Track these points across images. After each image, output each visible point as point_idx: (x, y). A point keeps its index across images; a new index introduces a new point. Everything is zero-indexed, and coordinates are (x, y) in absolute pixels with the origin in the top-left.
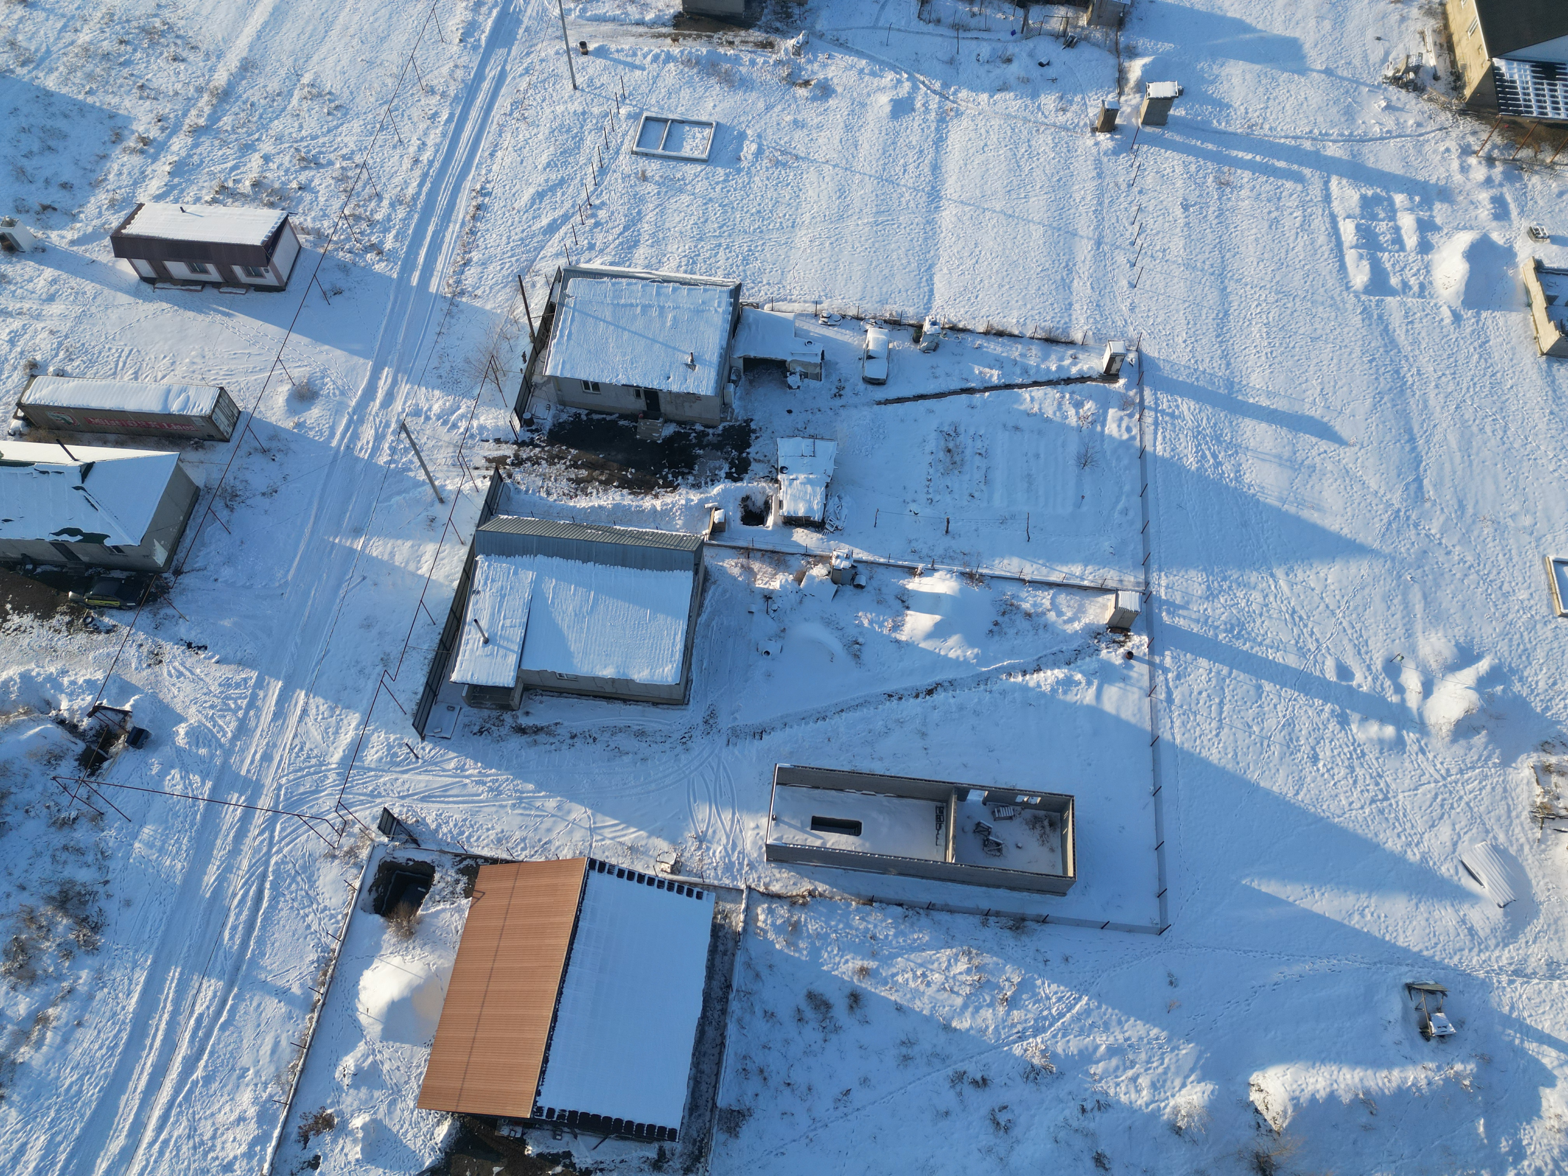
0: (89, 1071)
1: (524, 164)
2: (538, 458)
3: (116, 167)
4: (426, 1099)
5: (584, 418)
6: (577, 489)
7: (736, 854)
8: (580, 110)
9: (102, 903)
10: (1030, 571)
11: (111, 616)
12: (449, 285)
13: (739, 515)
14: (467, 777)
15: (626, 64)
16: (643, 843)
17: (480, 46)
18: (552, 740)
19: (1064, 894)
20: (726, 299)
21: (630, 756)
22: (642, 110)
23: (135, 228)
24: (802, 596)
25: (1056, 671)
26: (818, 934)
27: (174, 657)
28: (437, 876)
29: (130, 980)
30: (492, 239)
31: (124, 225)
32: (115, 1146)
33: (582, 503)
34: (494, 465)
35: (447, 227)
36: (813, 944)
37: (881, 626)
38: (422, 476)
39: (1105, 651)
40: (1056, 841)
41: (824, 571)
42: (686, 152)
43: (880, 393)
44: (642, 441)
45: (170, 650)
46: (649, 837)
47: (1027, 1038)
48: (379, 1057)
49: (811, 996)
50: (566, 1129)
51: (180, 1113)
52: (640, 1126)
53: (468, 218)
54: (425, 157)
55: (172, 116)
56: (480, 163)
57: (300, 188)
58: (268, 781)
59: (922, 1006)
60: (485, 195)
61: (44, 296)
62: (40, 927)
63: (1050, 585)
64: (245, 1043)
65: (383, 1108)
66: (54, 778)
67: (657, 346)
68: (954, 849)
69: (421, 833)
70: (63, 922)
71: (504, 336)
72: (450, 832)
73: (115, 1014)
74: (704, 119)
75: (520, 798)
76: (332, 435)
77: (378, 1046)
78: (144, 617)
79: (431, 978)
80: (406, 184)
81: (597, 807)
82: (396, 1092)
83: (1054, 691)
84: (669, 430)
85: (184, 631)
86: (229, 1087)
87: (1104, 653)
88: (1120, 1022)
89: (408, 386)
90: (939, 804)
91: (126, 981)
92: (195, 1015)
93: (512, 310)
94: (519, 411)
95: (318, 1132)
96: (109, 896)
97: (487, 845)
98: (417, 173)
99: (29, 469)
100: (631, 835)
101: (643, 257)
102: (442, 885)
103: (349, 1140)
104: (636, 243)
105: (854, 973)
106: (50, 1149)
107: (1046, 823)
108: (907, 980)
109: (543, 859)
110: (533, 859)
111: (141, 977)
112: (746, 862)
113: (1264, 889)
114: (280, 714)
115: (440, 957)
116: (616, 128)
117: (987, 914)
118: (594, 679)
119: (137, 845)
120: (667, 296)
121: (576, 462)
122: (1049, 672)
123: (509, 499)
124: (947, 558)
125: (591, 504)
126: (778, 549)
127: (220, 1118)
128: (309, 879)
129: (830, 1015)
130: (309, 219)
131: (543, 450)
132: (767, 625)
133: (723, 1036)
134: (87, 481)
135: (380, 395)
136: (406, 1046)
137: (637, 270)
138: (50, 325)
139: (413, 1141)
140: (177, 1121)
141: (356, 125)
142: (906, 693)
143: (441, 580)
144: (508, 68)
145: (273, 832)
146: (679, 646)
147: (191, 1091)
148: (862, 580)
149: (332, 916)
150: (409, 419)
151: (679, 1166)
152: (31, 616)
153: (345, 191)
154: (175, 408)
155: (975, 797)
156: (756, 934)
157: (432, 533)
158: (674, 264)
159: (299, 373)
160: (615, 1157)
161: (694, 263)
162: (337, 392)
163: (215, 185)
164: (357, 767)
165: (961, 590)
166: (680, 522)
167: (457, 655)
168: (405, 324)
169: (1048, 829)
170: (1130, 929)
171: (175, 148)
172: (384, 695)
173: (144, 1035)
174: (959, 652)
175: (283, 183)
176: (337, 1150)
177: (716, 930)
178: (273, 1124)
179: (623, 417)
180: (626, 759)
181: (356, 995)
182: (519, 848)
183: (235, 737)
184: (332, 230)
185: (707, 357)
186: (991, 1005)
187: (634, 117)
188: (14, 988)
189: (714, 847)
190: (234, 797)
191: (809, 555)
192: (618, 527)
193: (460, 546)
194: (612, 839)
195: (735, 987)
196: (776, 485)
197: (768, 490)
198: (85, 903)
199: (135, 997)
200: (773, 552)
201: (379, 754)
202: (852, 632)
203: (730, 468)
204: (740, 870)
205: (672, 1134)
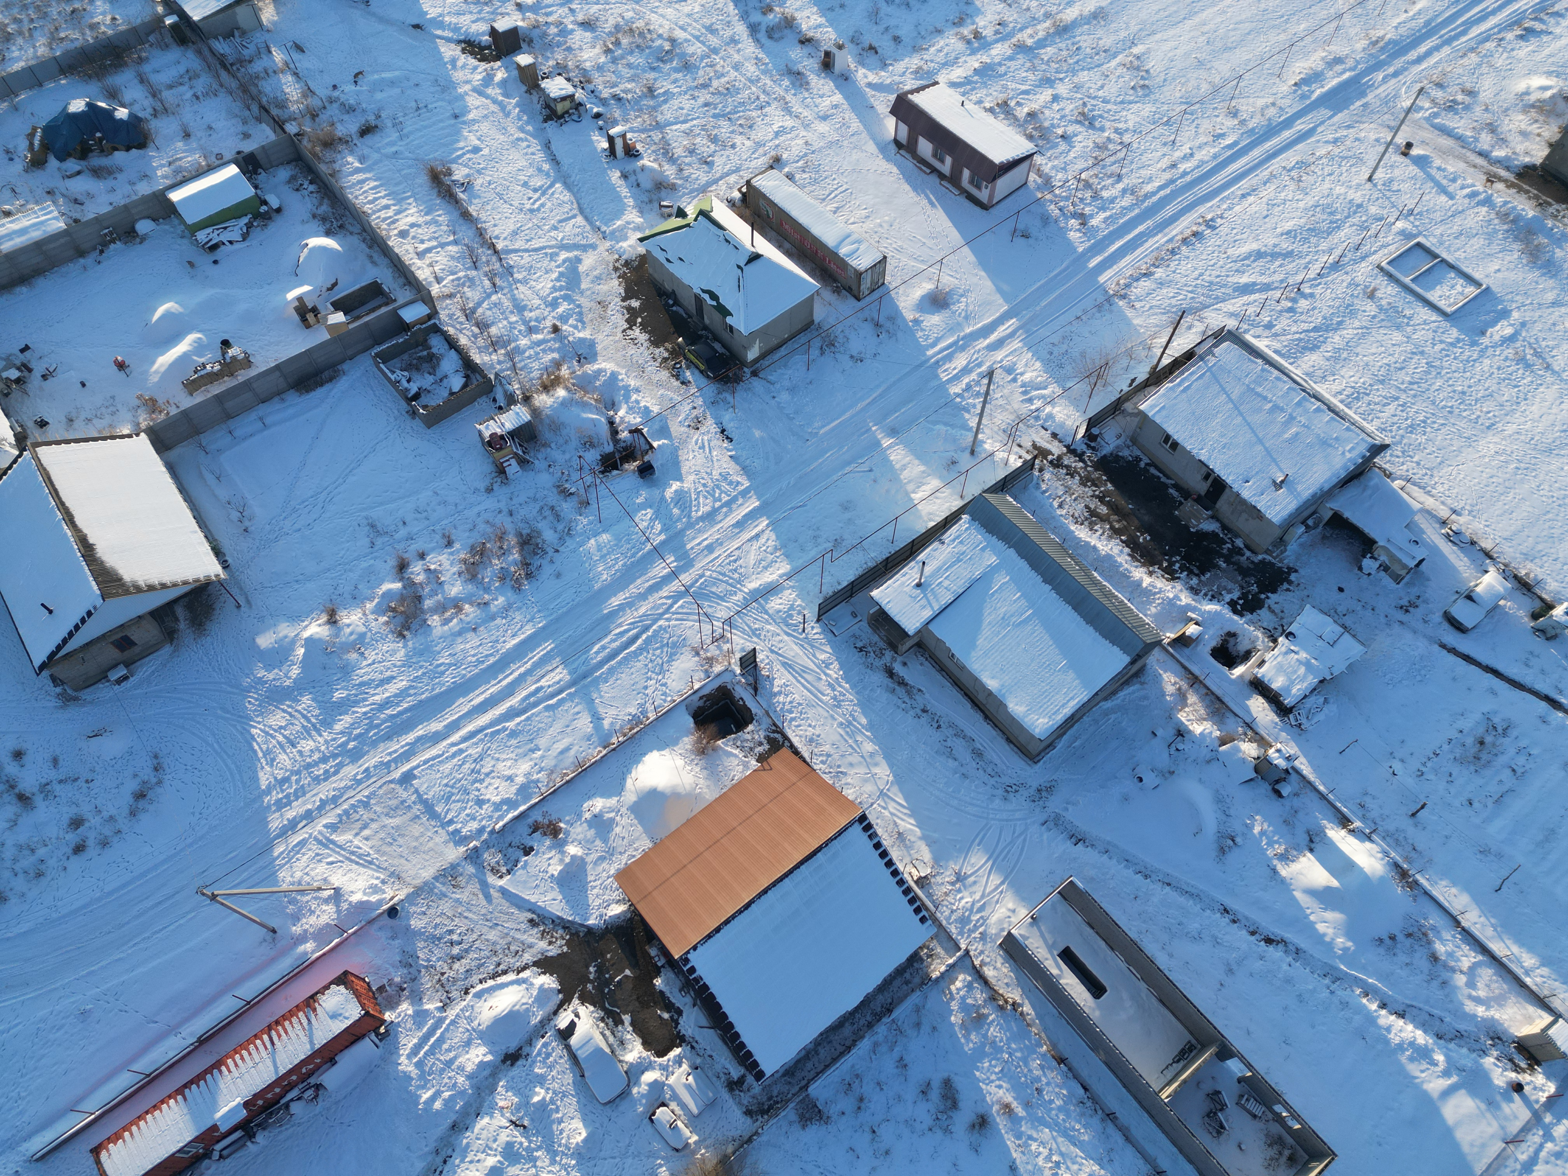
0: (457, 664)
1: (1267, 220)
2: (1076, 472)
3: (942, 43)
4: (624, 876)
5: (1142, 464)
6: (1086, 519)
7: (978, 916)
8: (1359, 201)
9: (545, 562)
10: (1473, 919)
11: (692, 374)
12: (1118, 284)
13: (1213, 644)
14: (826, 675)
15: (1438, 184)
16: (913, 839)
17: (1309, 97)
18: (907, 699)
20: (1363, 449)
21: (956, 763)
22: (1420, 234)
23: (920, 100)
24: (1214, 758)
25: (1419, 1033)
26: (994, 1042)
27: (708, 432)
28: (750, 727)
29: (522, 627)
30: (1185, 267)
31: (912, 92)
32: (436, 726)
33: (1082, 533)
34: (1036, 452)
35: (1156, 234)
36: (983, 1045)
37: (1270, 844)
38: (973, 423)
39: (1492, 1060)
41: (1254, 753)
42: (1433, 296)
43: (1452, 638)
44: (1177, 520)
45: (710, 426)
46: (920, 838)
48: (618, 818)
49: (947, 1083)
50: (692, 993)
51: (482, 740)
52: (742, 1045)
53: (1180, 237)
54: (1182, 167)
55: (1011, 25)
56: (1227, 198)
57: (1062, 136)
58: (698, 565)
60: (1209, 226)
61: (821, 114)
62: (501, 548)
63: (1484, 950)
64: (551, 730)
65: (592, 857)
66: (580, 457)
67: (1260, 448)
68: (1175, 1091)
69: (764, 688)
70: (515, 556)
71: (1129, 354)
72: (784, 704)
73: (497, 641)
74: (1477, 276)
75: (850, 723)
76: (934, 345)
77: (623, 810)
78: (711, 389)
79: (691, 797)
80: (1150, 180)
81: (899, 780)
82: (609, 854)
83: (1401, 1047)
84: (1210, 526)
85: (727, 418)
86: (521, 751)
87: (1489, 1061)
89: (1020, 345)
90: (1194, 1041)
91: (519, 626)
92: (538, 685)
93: (1153, 336)
94: (1092, 423)
95: (545, 834)
96: (552, 562)
97: (801, 736)
98: (1167, 176)
99: (720, 232)
100: (908, 825)
101: (1311, 363)
102: (749, 737)
103: (558, 856)
104: (1315, 348)
105: (999, 1101)
106: (403, 694)
107: (1287, 1153)
108: (1040, 1153)
109: (831, 782)
110: (824, 776)
111: (529, 630)
112: (981, 930)
114: (740, 525)
115: (708, 786)
116: (1381, 235)
118: (976, 680)
119: (592, 541)
120: (1306, 411)
121: (1104, 497)
122: (1410, 1027)
123: (1025, 488)
124: (1393, 839)
125: (1088, 539)
126: (1226, 699)
127: (500, 766)
128: (672, 654)
129: (950, 1114)
130: (1050, 164)
131: (1085, 468)
132: (1163, 759)
133: (854, 1043)
134: (749, 265)
135: (993, 337)
136: (640, 828)
137: (1297, 372)
138: (810, 136)
139: (595, 897)
140: (477, 744)
141: (1147, 109)
142: (1244, 921)
143: (924, 513)
144: (1320, 129)
145: (675, 603)
146: (1067, 711)
147: (498, 732)
148: (1286, 790)
149: (665, 694)
150: (999, 371)
151: (745, 1102)
152: (647, 336)
153: (1096, 158)
154: (843, 251)
155: (1234, 1066)
156: (944, 992)
157: (945, 472)
158: (1336, 387)
159: (948, 281)
160: (708, 1048)
161: (1358, 399)
162: (963, 314)
163: (1001, 97)
164: (760, 604)
165: (1382, 879)
166: (1153, 610)
167: (890, 579)
168: (1058, 292)
169: (1284, 1159)
171: (994, 52)
172: (816, 568)
173: (502, 670)
174: (1330, 931)
175: (1053, 125)
176: (547, 856)
177: (914, 959)
178: (525, 800)
179: (1176, 487)
180: (951, 763)
181: (638, 762)
182: (821, 759)
183: (702, 518)
184: (1060, 184)
185: (1300, 488)
187: (1406, 235)
188: (460, 574)
189: (965, 893)
190: (670, 559)
191: (1251, 728)
192: (1096, 574)
193: (958, 497)
194: (892, 814)
195: (894, 1015)
196: (1271, 644)
197: (1259, 643)
198: (536, 554)
199: (516, 640)
200: (1219, 699)
201: (781, 607)
202: (1236, 827)
203: (1239, 598)
204: (971, 931)
205: (760, 1075)
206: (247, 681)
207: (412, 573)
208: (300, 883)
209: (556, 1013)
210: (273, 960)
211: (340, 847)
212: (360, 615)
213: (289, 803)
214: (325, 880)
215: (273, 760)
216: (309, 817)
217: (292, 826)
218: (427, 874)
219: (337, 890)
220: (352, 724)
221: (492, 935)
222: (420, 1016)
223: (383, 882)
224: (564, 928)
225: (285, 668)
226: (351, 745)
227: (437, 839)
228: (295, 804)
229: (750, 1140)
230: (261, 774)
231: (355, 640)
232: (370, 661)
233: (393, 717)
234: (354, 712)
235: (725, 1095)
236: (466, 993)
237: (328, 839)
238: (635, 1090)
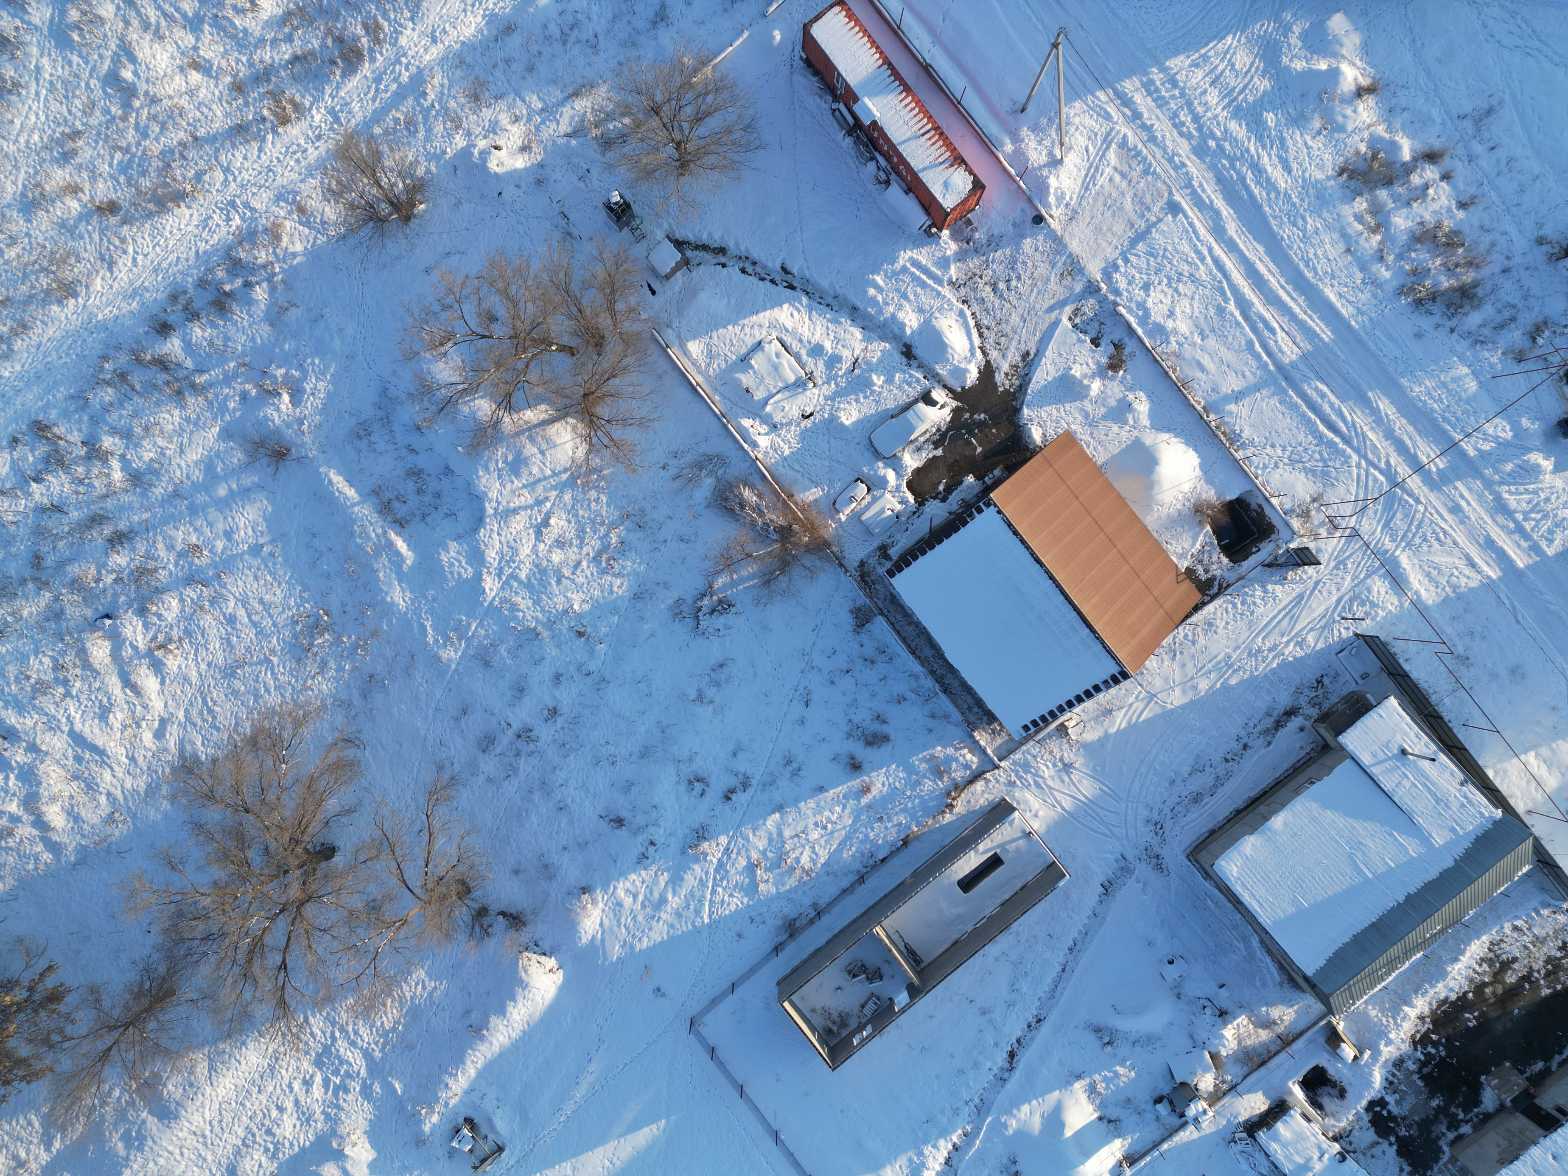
0: (1305, 238)
4: (1068, 440)
6: (1497, 956)
7: (1031, 781)
9: (1437, 319)
13: (1331, 1071)
14: (1288, 642)
16: (1105, 724)
18: (1258, 729)
19: (778, 984)
21: (1186, 775)
24: (1196, 1044)
26: (920, 784)
28: (1225, 560)
29: (1351, 303)
32: (1232, 228)
33: (1477, 948)
36: (917, 774)
37: (1105, 1079)
40: (817, 1020)
41: (1202, 1086)
44: (1498, 1063)
46: (1106, 732)
47: (723, 854)
48: (1127, 428)
49: (886, 739)
50: (960, 511)
51: (1214, 279)
52: (915, 558)
58: (1432, 497)
59: (808, 806)
62: (1457, 265)
64: (1223, 349)
65: (1088, 406)
68: (882, 940)
69: (1272, 575)
70: (1445, 283)
72: (1253, 596)
73: (1333, 277)
75: (1231, 666)
77: (1136, 433)
79: (1149, 500)
81: (1168, 716)
82: (1090, 422)
84: (1489, 1099)
86: (1202, 321)
88: (672, 926)
90: (923, 965)
91: (1353, 299)
92: (1278, 330)
95: (1112, 357)
96: (1438, 326)
97: (1215, 613)
100: (1119, 721)
102: (1215, 558)
103: (1090, 372)
105: (872, 782)
106: (1270, 186)
107: (835, 1028)
108: (833, 813)
109: (1164, 643)
110: (1171, 637)
111: (1346, 311)
112: (1018, 782)
113: (646, 1130)
114: (1489, 545)
115: (1160, 518)
117: (819, 915)
118: (1283, 805)
119: (1466, 370)
121: (1530, 983)
122: (938, 1167)
123: (1543, 889)
125: (1468, 954)
126: (1263, 1070)
127: (1186, 302)
128: (1314, 472)
129: (862, 739)
132: (1193, 989)
133: (918, 658)
136: (1117, 451)
139: (1049, 412)
140: (1211, 274)
142: (1029, 1035)
143: (1507, 765)
145: (1381, 472)
146: (1246, 898)
147: (1223, 294)
148: (1162, 1109)
149: (1265, 467)
151: (870, 561)
155: (902, 998)
156: (961, 742)
160: (914, 527)
164: (1379, 569)
166: (1373, 1013)
167: (1413, 719)
169: (830, 1025)
170: (714, 1003)
172: (1428, 634)
173: (1297, 288)
174: (1022, 1116)
176: (1090, 361)
177: (990, 717)
178: (1150, 334)
179: (1546, 1073)
180: (1186, 770)
181: (1187, 444)
182: (1190, 634)
183: (1498, 498)
186: (764, 853)
188: (1422, 224)
189: (1052, 771)
190: (1441, 464)
191: (1230, 1090)
192: (1419, 955)
193: (1530, 806)
194: (1131, 705)
195: (941, 695)
196: (1331, 1134)
197: (1332, 1122)
198: (1448, 307)
199: (1333, 298)
200: (1263, 1063)
201: (1375, 593)
202: (1123, 1050)
203: (1389, 1112)
204: (1017, 773)
205: (891, 573)
206: (1287, 16)
207: (1423, 170)
208: (1068, 124)
209: (945, 387)
210: (996, 115)
211: (1103, 155)
212: (1368, 121)
213: (1149, 93)
214: (1071, 148)
215: (1197, 66)
216: (1137, 115)
217: (1126, 102)
218: (1075, 246)
219: (1061, 162)
220: (1235, 139)
221: (1015, 319)
222: (944, 263)
223: (1067, 205)
224: (1021, 386)
225: (1303, 53)
226: (1212, 144)
227: (1109, 250)
228: (1149, 99)
229: (841, 565)
230: (1181, 57)
231: (1336, 122)
232: (1310, 143)
233: (1243, 180)
234: (1249, 139)
235: (876, 543)
236: (964, 302)
237: (1112, 141)
238: (880, 464)
